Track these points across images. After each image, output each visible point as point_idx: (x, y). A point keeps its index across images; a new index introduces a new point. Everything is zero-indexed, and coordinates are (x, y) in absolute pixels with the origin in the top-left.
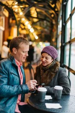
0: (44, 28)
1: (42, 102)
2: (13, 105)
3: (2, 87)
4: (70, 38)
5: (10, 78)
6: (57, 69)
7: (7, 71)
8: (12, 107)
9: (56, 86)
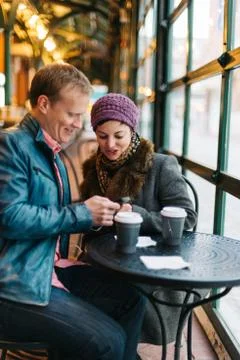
0: (91, 37)
1: (131, 255)
2: (44, 265)
3: (15, 208)
4: (188, 67)
5: (34, 183)
6: (151, 162)
7: (25, 161)
8: (41, 270)
9: (165, 209)
